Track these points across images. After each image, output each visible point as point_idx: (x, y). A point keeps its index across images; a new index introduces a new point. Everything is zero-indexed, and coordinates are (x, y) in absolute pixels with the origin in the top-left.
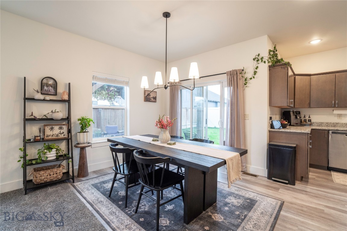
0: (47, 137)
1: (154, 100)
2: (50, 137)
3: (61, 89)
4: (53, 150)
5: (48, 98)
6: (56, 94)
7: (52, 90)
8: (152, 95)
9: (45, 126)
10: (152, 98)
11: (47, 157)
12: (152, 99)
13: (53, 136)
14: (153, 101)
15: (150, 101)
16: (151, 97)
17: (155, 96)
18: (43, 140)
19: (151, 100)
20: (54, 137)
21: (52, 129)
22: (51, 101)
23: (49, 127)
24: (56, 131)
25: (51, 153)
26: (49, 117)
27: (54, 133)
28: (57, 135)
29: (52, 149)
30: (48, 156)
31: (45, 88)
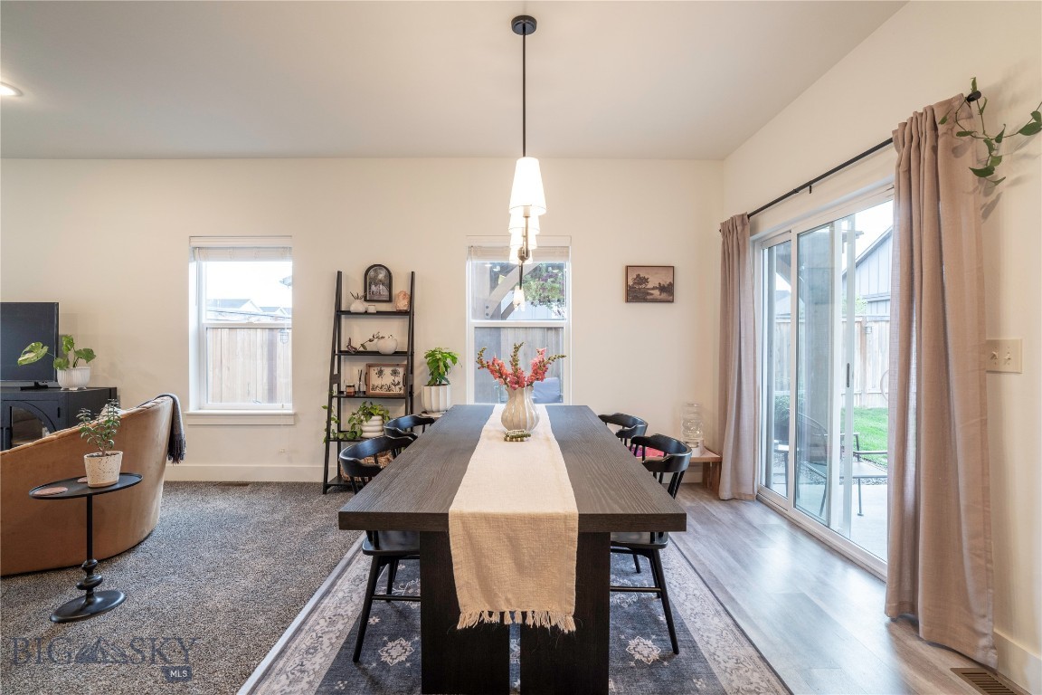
0: (373, 389)
1: (664, 296)
2: (378, 391)
3: (400, 286)
4: (373, 418)
5: (372, 308)
6: (390, 300)
7: (383, 290)
8: (654, 281)
9: (369, 366)
10: (654, 288)
11: (362, 431)
12: (656, 293)
13: (381, 388)
14: (659, 297)
15: (646, 301)
16: (650, 285)
17: (669, 280)
18: (365, 395)
19: (648, 297)
20: (384, 392)
21: (380, 373)
22: (379, 313)
23: (376, 368)
24: (387, 380)
25: (370, 423)
26: (369, 349)
27: (384, 383)
28: (389, 389)
29: (373, 415)
30: (364, 429)
31: (373, 287)
